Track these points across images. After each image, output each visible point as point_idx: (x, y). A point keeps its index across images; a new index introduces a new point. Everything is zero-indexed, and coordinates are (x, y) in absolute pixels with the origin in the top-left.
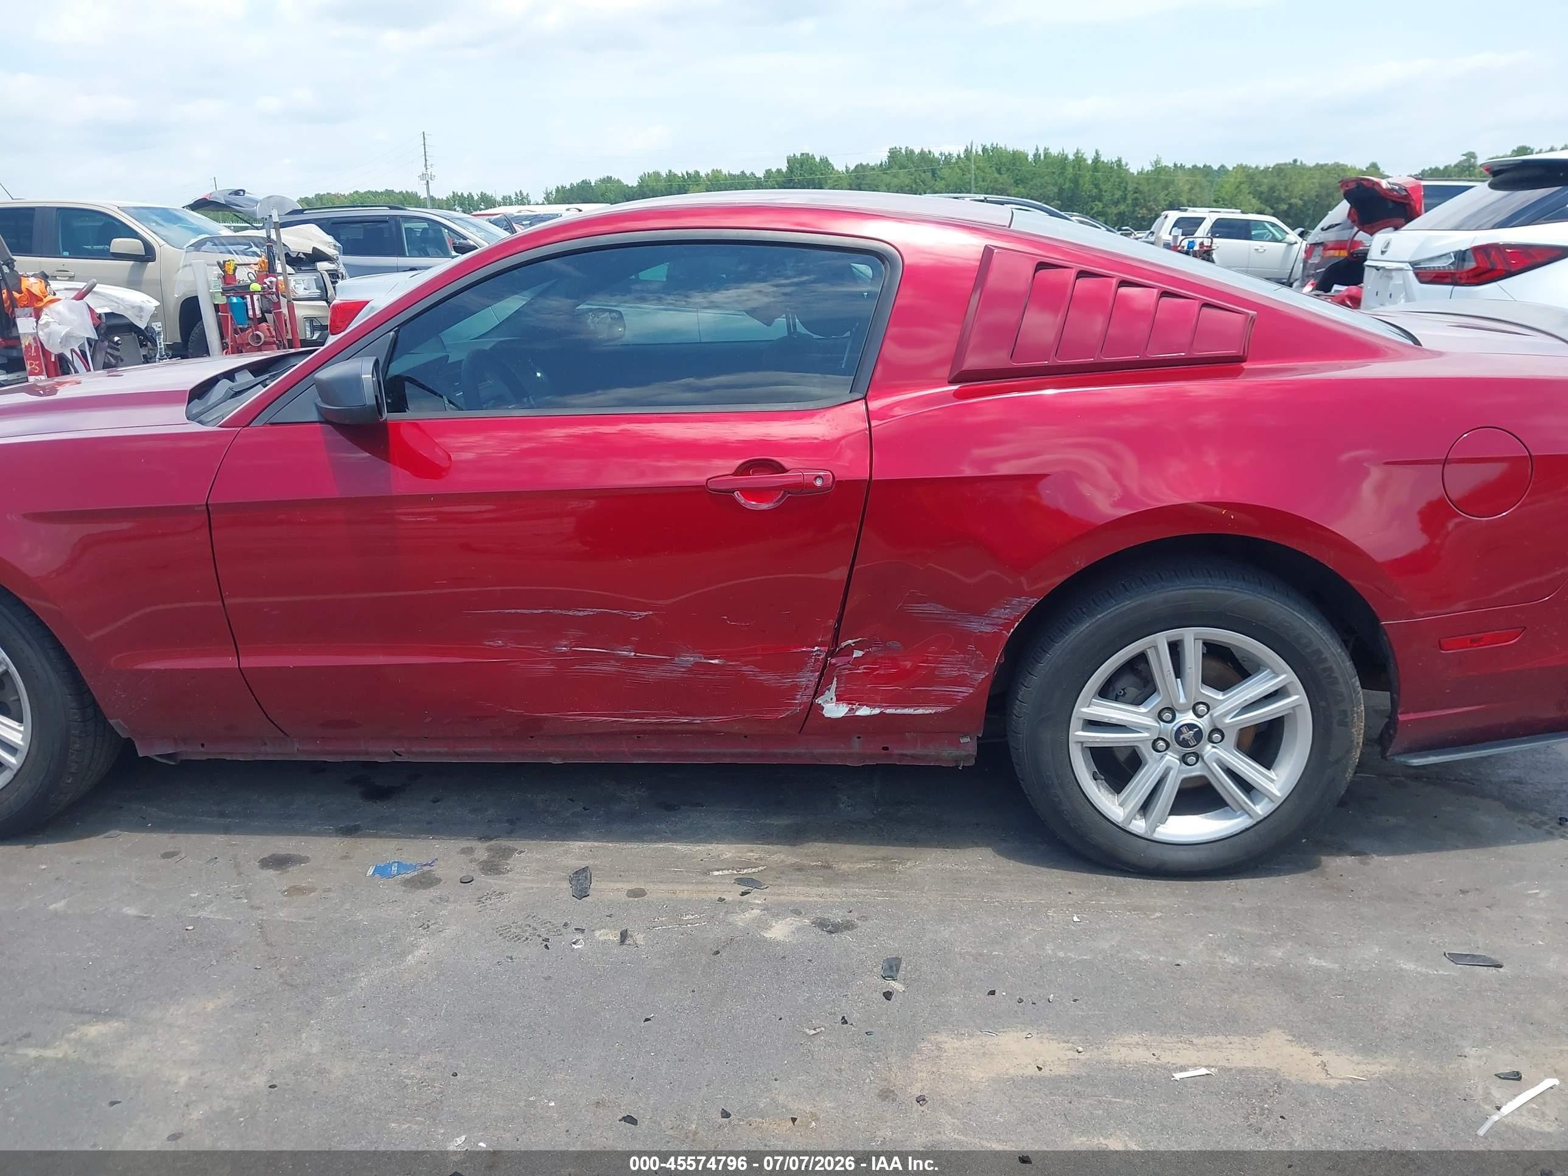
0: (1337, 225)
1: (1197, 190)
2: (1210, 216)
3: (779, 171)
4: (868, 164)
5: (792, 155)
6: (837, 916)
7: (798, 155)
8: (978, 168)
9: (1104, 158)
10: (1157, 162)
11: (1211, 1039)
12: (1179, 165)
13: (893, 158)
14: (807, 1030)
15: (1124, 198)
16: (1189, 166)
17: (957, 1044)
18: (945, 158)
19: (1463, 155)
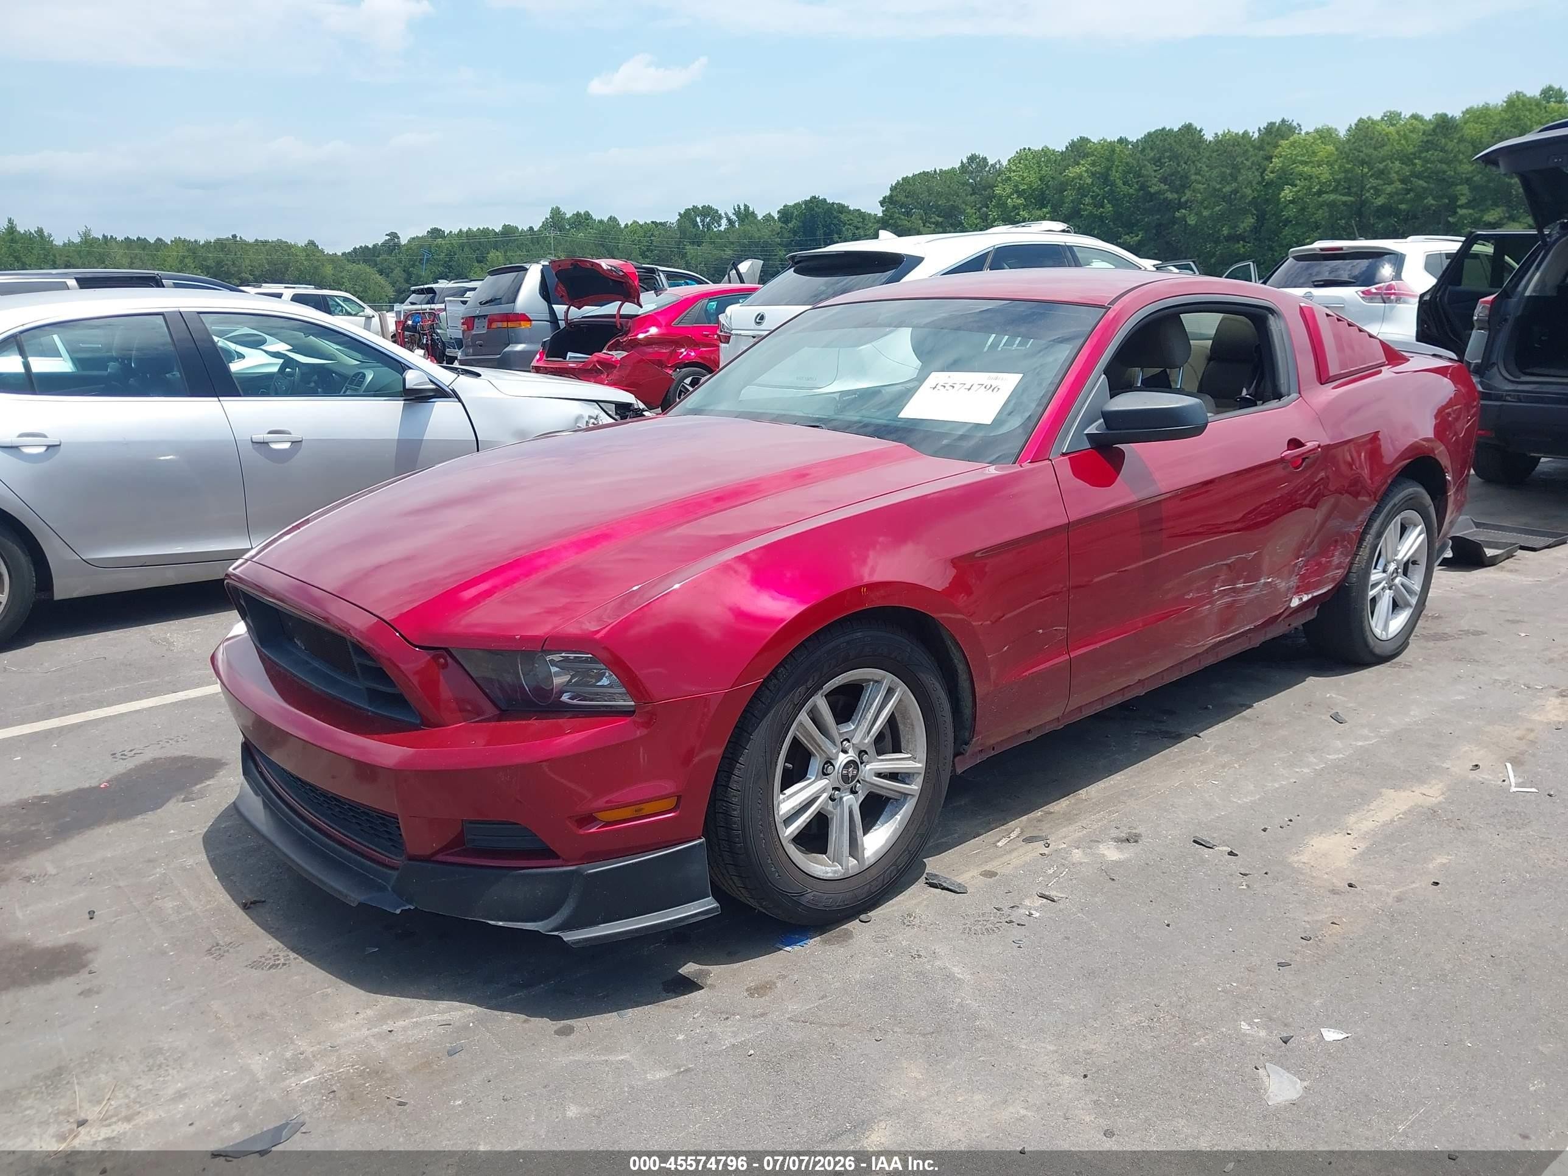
10: (84, 234)
12: (109, 237)
16: (120, 238)
19: (387, 235)
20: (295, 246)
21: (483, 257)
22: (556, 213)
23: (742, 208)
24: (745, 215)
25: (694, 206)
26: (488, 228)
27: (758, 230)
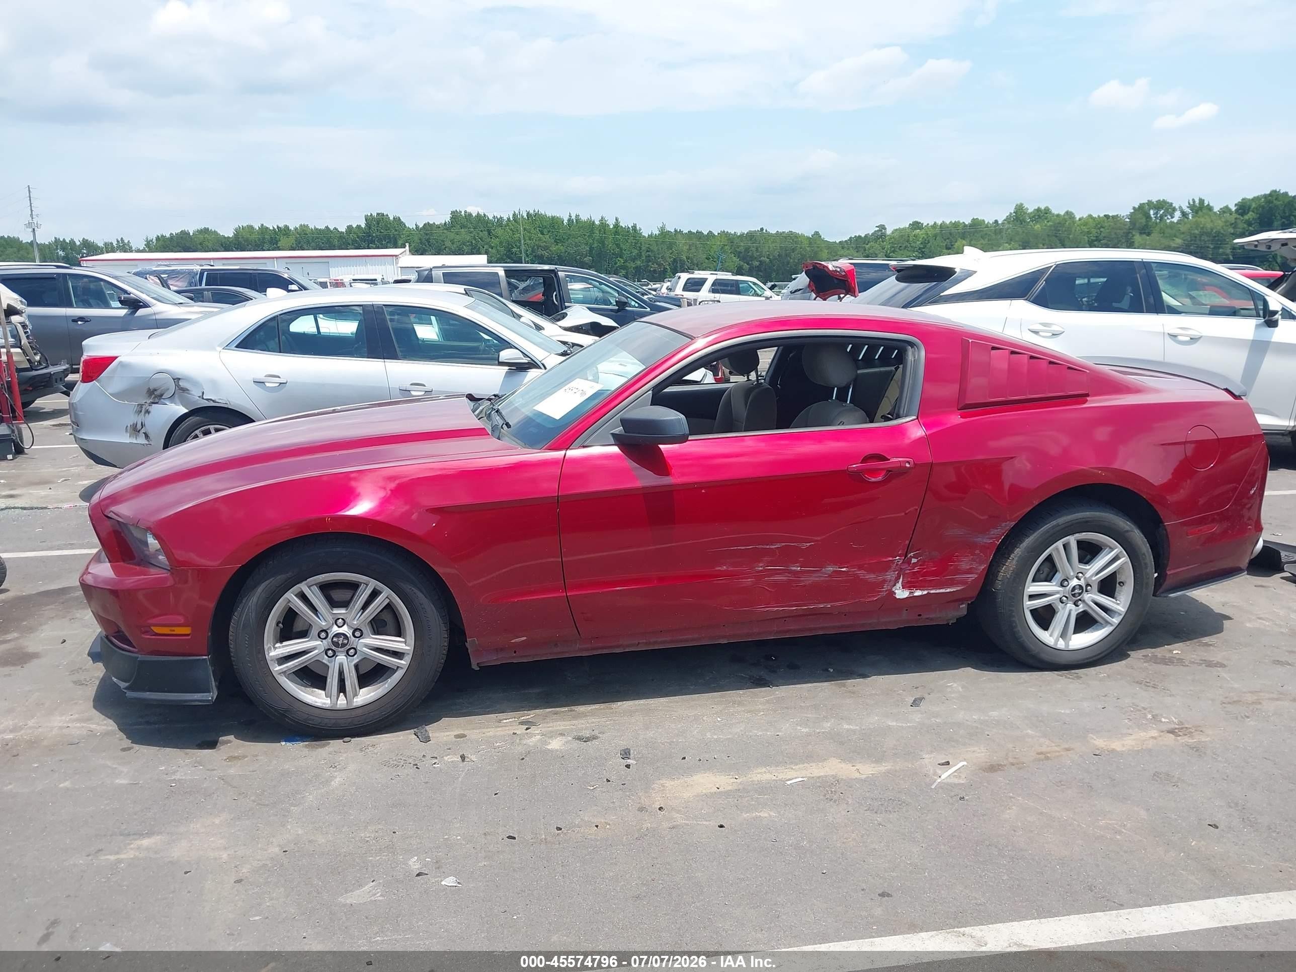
0: (800, 289)
1: (693, 250)
2: (710, 277)
3: (359, 227)
4: (434, 223)
5: (369, 215)
6: (587, 733)
7: (375, 214)
8: (525, 229)
9: (622, 224)
10: (663, 228)
11: (801, 766)
12: (678, 230)
13: (454, 219)
14: (589, 787)
15: (640, 255)
16: (685, 231)
17: (672, 783)
18: (498, 221)
19: (877, 227)
20: (803, 236)
21: (952, 245)
22: (1020, 209)
23: (1197, 202)
24: (1200, 208)
25: (1148, 201)
26: (959, 222)
27: (1212, 221)
